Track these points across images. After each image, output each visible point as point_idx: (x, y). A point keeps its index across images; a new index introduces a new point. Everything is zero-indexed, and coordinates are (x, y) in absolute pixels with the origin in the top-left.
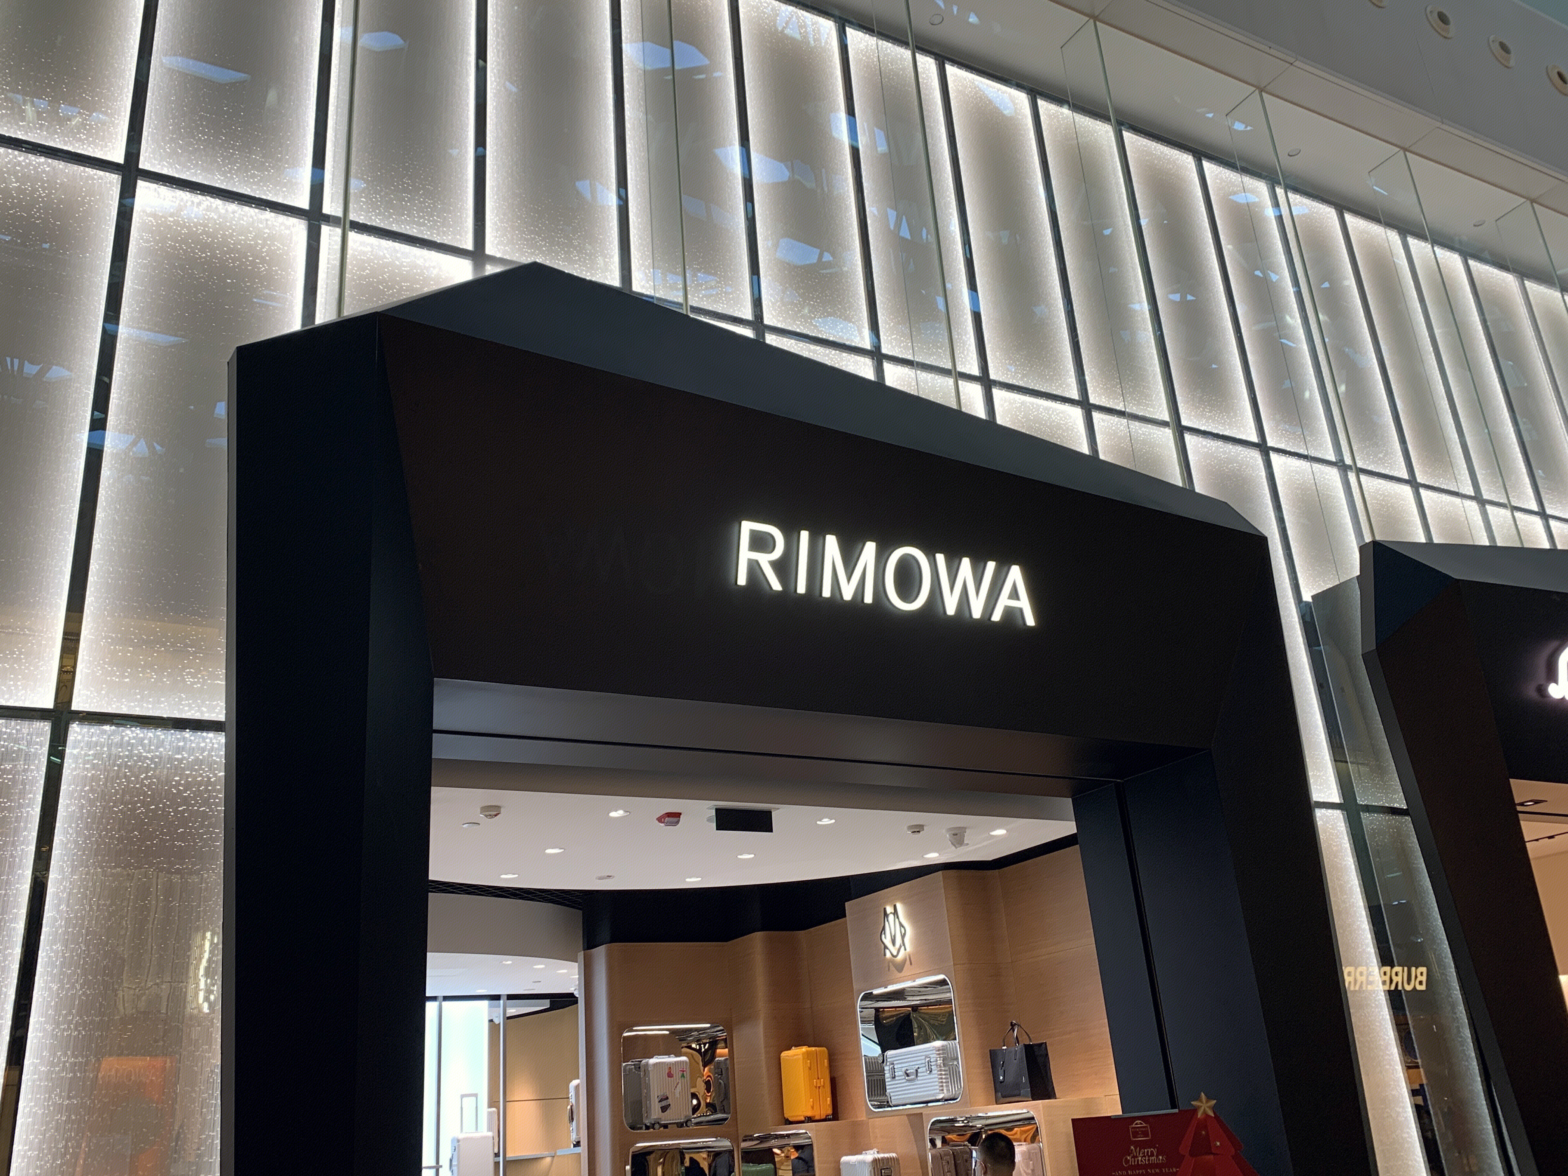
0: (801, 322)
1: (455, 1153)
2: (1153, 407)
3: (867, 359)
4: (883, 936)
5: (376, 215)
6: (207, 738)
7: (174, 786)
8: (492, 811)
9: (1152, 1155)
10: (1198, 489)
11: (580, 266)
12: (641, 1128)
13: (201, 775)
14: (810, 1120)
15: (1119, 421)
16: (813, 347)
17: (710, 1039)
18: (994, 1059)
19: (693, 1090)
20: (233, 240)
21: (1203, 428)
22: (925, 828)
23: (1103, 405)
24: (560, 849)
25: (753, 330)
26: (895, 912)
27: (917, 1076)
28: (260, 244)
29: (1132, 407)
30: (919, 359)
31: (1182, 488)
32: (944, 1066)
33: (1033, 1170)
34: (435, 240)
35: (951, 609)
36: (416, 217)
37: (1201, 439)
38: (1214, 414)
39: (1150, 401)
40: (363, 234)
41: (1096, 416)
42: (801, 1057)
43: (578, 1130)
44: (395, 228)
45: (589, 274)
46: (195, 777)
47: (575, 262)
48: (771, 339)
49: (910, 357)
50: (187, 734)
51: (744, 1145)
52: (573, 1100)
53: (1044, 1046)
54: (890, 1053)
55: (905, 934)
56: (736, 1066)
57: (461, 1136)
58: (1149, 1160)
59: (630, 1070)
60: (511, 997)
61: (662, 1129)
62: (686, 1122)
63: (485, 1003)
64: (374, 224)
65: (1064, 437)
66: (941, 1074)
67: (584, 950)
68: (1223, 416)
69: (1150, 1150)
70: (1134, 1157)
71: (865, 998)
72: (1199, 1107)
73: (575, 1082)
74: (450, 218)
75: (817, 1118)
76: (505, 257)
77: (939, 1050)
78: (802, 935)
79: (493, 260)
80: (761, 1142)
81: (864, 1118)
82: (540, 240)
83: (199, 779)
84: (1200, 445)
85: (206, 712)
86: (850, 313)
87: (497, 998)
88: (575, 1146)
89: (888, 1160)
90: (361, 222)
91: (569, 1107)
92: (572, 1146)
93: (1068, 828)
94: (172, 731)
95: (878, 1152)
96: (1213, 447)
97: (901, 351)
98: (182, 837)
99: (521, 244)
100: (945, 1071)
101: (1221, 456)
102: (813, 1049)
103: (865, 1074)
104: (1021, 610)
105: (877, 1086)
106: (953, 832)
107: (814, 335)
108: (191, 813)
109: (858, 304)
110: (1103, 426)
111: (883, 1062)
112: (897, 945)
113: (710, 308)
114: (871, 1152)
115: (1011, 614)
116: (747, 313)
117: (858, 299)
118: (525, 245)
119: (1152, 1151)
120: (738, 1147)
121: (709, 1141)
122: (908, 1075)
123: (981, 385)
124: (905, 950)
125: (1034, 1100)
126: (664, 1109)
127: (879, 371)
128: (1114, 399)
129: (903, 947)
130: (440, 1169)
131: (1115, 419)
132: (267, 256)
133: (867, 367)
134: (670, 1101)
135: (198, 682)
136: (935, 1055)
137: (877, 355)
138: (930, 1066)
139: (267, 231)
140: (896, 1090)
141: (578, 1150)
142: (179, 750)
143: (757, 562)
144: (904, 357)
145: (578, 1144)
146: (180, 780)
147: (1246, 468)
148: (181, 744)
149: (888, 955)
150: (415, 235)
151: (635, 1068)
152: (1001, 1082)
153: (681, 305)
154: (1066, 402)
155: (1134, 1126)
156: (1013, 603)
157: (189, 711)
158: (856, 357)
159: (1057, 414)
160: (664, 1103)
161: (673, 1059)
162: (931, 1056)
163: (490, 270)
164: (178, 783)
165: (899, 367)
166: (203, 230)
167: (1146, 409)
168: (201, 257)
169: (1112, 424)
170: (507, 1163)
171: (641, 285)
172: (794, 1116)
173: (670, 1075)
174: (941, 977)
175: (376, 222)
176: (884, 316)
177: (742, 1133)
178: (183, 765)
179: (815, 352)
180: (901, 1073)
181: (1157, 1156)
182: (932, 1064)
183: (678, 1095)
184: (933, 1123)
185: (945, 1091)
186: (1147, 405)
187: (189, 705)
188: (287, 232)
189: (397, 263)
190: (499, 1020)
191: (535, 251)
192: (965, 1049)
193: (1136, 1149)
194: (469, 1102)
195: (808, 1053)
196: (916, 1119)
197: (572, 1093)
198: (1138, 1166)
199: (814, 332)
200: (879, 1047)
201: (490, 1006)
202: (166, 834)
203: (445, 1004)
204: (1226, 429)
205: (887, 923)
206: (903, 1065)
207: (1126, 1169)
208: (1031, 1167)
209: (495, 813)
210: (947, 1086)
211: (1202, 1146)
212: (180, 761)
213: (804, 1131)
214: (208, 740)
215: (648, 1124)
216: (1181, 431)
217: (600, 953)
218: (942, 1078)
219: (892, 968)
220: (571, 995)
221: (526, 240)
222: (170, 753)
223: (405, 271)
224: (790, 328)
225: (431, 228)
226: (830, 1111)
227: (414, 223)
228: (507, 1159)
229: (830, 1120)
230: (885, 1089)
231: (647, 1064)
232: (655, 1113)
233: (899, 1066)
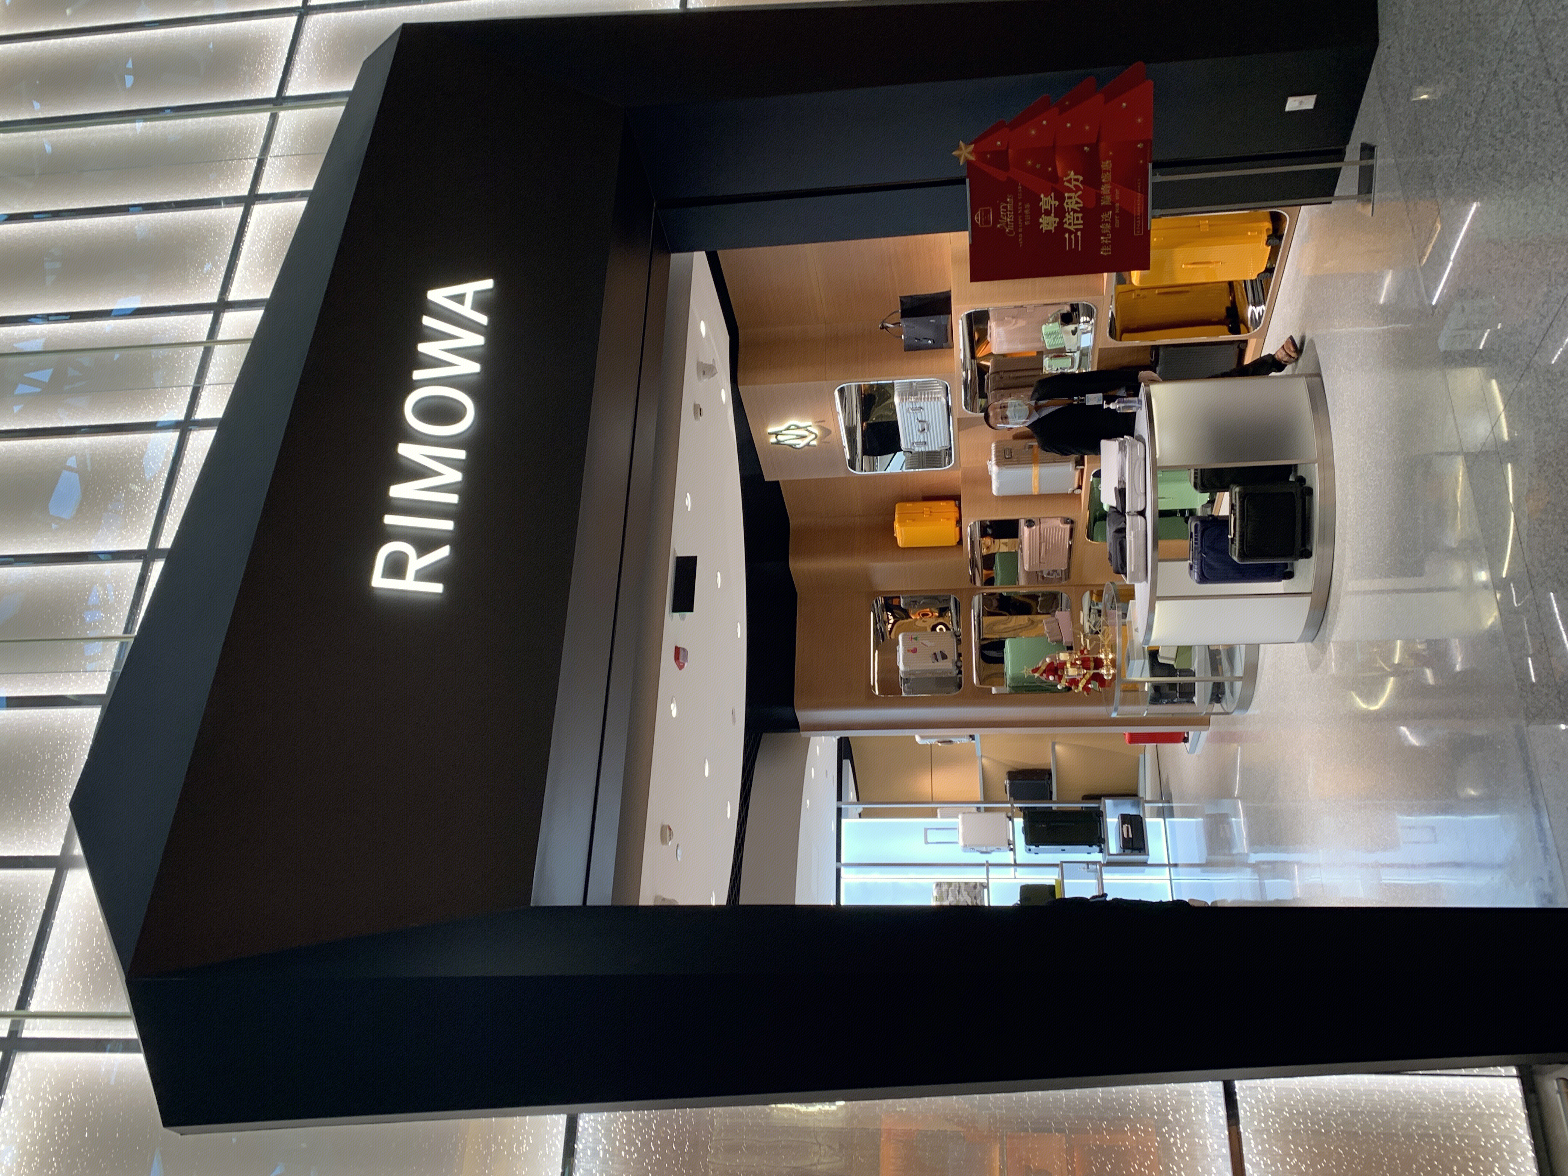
0: (146, 507)
1: (976, 848)
2: (254, 127)
3: (191, 437)
4: (797, 446)
5: (11, 976)
6: (584, 1126)
7: (631, 1156)
8: (666, 833)
9: (1006, 207)
10: (349, 87)
11: (76, 751)
12: (960, 679)
13: (621, 1130)
14: (959, 522)
15: (270, 166)
16: (175, 496)
17: (883, 611)
18: (913, 347)
19: (929, 630)
20: (38, 1134)
21: (280, 75)
22: (697, 403)
23: (250, 181)
24: (705, 762)
25: (154, 561)
26: (777, 434)
27: (924, 422)
28: (43, 1104)
29: (253, 149)
30: (191, 381)
31: (347, 107)
32: (916, 395)
33: (1013, 317)
34: (42, 911)
35: (474, 367)
36: (14, 933)
37: (292, 78)
38: (265, 61)
39: (247, 129)
40: (34, 991)
41: (262, 190)
42: (903, 529)
43: (960, 737)
44: (27, 956)
45: (85, 742)
46: (623, 1136)
47: (71, 757)
48: (166, 542)
49: (190, 390)
50: (579, 1146)
51: (978, 584)
52: (933, 741)
53: (902, 299)
54: (903, 445)
55: (795, 426)
56: (909, 589)
57: (961, 843)
58: (1010, 211)
59: (908, 687)
60: (839, 798)
61: (961, 659)
62: (956, 636)
63: (844, 821)
64: (22, 979)
65: (285, 226)
66: (924, 398)
67: (799, 731)
68: (266, 51)
69: (1001, 210)
70: (1007, 225)
71: (853, 467)
72: (966, 158)
73: (918, 739)
74: (16, 895)
75: (958, 515)
76: (64, 834)
77: (903, 400)
78: (794, 522)
79: (67, 847)
80: (977, 566)
81: (960, 472)
82: (45, 795)
83: (624, 1132)
84: (299, 80)
85: (558, 1129)
86: (136, 453)
87: (839, 810)
88: (973, 739)
89: (997, 452)
90: (19, 994)
91: (940, 744)
92: (973, 742)
93: (700, 259)
94: (576, 1161)
95: (990, 460)
96: (301, 66)
97: (182, 398)
98: (681, 1145)
99: (48, 816)
100: (921, 395)
101: (312, 59)
102: (896, 516)
103: (920, 470)
104: (477, 293)
105: (931, 459)
106: (701, 373)
107: (161, 494)
108: (657, 1136)
109: (126, 443)
110: (274, 182)
111: (911, 452)
112: (806, 433)
113: (128, 608)
114: (989, 466)
115: (480, 305)
116: (135, 567)
117: (120, 443)
118: (50, 812)
119: (1003, 207)
120: (979, 589)
121: (973, 614)
122: (923, 430)
123: (224, 312)
124: (810, 426)
125: (950, 313)
126: (944, 657)
127: (205, 424)
128: (244, 169)
129: (809, 428)
130: (990, 862)
131: (267, 169)
132: (57, 1095)
133: (200, 437)
134: (938, 652)
135: (527, 1139)
136: (907, 404)
137: (185, 426)
138: (916, 409)
139: (27, 1097)
140: (936, 442)
141: (977, 737)
142: (595, 1153)
143: (417, 572)
144: (189, 396)
145: (972, 737)
146: (625, 1151)
147: (326, 33)
148: (589, 1152)
149: (814, 443)
150: (36, 934)
151: (907, 683)
152: (934, 342)
153: (122, 644)
154: (246, 221)
155: (979, 223)
156: (469, 300)
157: (556, 1146)
158: (187, 449)
159: (260, 231)
160: (939, 657)
161: (901, 648)
162: (907, 407)
163: (78, 850)
164: (628, 1152)
165: (201, 401)
166: (25, 1167)
167: (257, 134)
168: (58, 1167)
169: (272, 173)
170: (986, 800)
171: (100, 685)
172: (955, 536)
173: (915, 651)
174: (836, 393)
175: (19, 977)
176: (140, 415)
177: (967, 585)
178: (610, 1149)
179: (181, 494)
180: (922, 436)
181: (1007, 203)
182: (914, 406)
183: (933, 644)
184: (967, 409)
185: (939, 396)
186: (252, 133)
187: (550, 1146)
188: (29, 1074)
189: (69, 952)
190: (860, 808)
191: (58, 801)
192: (903, 375)
193: (999, 223)
194: (933, 836)
195: (899, 522)
196: (963, 425)
197: (927, 742)
198: (1016, 221)
199: (158, 494)
200: (898, 453)
201: (847, 817)
202: (677, 1161)
203: (843, 860)
204: (282, 50)
205: (786, 442)
206: (915, 433)
207: (1017, 233)
208: (1011, 319)
209: (668, 831)
210: (935, 393)
211: (1000, 159)
212: (606, 1151)
213: (969, 528)
214: (586, 1126)
215: (957, 672)
216: (281, 101)
217: (803, 716)
218: (928, 399)
219: (827, 439)
220: (840, 741)
221: (43, 811)
222: (598, 1162)
223: (78, 943)
224: (153, 521)
225: (28, 917)
226: (952, 503)
227: (21, 934)
228: (982, 800)
229: (960, 504)
230: (935, 452)
231: (905, 672)
232: (947, 666)
233: (915, 437)
